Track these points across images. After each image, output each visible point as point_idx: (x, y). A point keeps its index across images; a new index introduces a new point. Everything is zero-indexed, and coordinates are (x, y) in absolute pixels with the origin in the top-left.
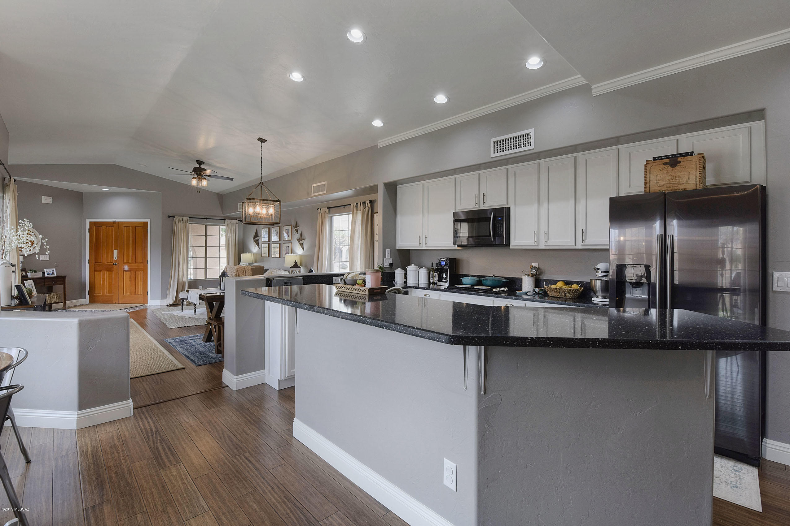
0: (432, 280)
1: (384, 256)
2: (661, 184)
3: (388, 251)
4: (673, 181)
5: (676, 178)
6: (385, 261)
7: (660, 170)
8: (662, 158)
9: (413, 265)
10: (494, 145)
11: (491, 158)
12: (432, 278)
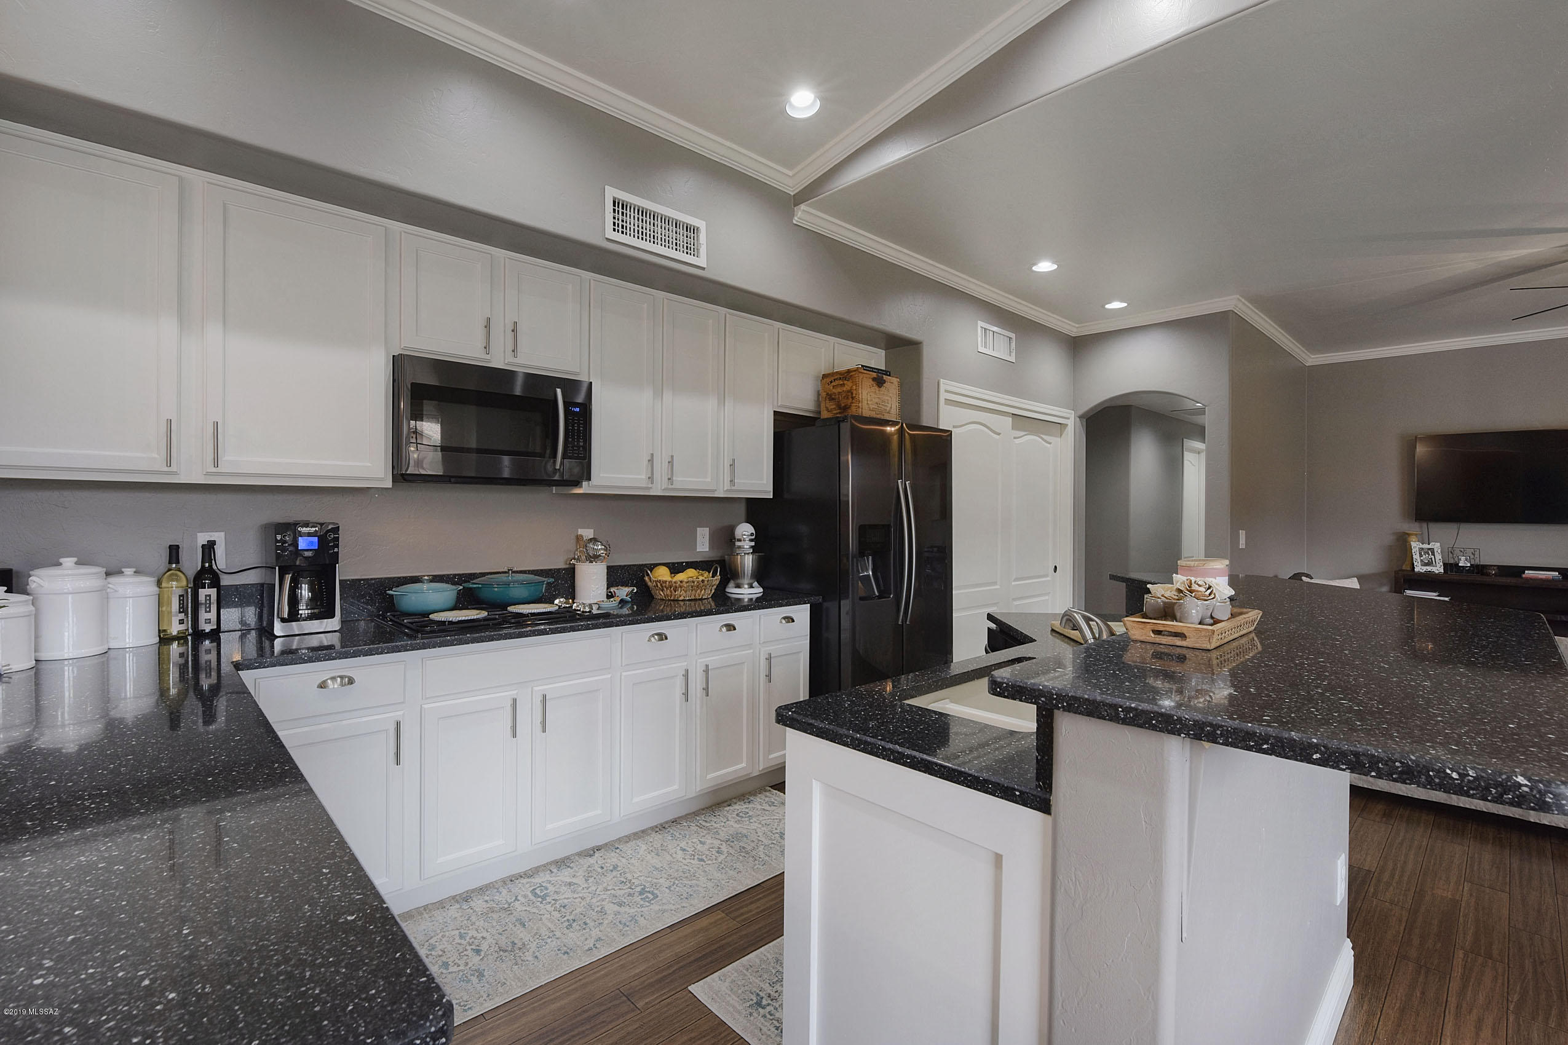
0: (181, 622)
2: (870, 406)
4: (881, 406)
5: (881, 403)
8: (869, 369)
9: (61, 564)
10: (612, 207)
11: (607, 239)
12: (180, 612)
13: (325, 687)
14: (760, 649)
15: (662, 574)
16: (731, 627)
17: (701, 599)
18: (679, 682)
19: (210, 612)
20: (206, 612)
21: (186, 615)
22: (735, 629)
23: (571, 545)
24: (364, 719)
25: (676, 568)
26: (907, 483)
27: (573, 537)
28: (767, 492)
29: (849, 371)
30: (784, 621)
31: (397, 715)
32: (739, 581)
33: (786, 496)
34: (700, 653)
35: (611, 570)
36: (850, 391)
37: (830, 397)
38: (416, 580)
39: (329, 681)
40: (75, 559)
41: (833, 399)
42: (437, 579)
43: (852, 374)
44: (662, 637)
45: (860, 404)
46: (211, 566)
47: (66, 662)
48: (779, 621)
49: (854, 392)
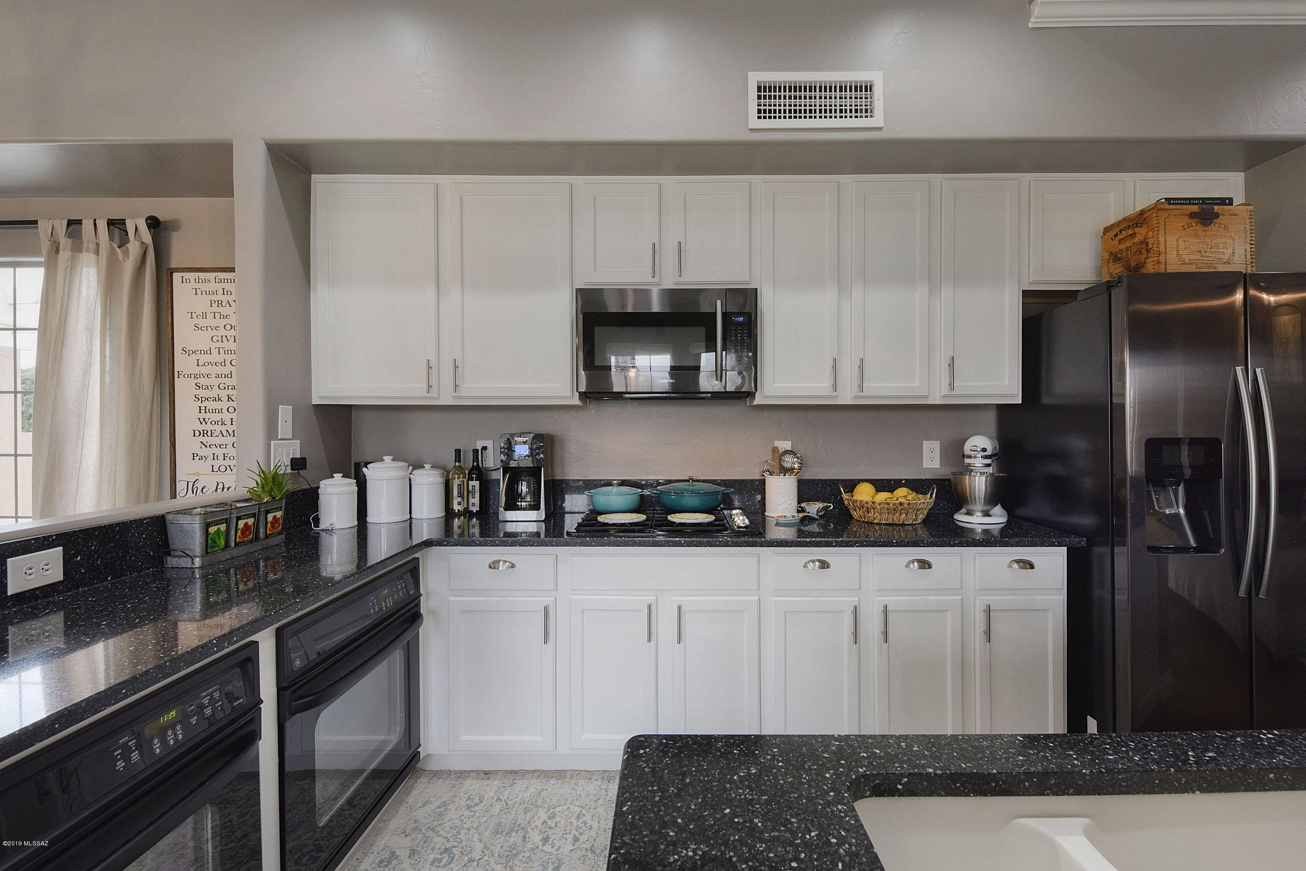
0: (459, 503)
1: (271, 432)
2: (1186, 258)
3: (285, 413)
4: (1208, 254)
5: (1213, 250)
6: (276, 450)
7: (1183, 226)
8: (1182, 202)
9: (384, 460)
10: (756, 93)
11: (751, 130)
12: (458, 497)
13: (494, 568)
14: (975, 597)
15: (864, 493)
16: (925, 564)
17: (903, 525)
18: (848, 619)
19: (474, 498)
20: (473, 498)
21: (463, 498)
22: (930, 567)
23: (768, 455)
24: (523, 599)
25: (882, 485)
26: (1258, 371)
27: (769, 449)
28: (1013, 396)
29: (1142, 212)
30: (1016, 566)
31: (548, 600)
32: (970, 507)
33: (1046, 400)
34: (877, 590)
35: (802, 484)
36: (1145, 242)
37: (1115, 257)
38: (609, 484)
39: (501, 562)
40: (392, 457)
41: (1119, 259)
42: (623, 483)
43: (1146, 215)
44: (824, 565)
45: (1162, 258)
46: (478, 465)
47: (382, 525)
48: (1008, 563)
49: (1151, 241)
